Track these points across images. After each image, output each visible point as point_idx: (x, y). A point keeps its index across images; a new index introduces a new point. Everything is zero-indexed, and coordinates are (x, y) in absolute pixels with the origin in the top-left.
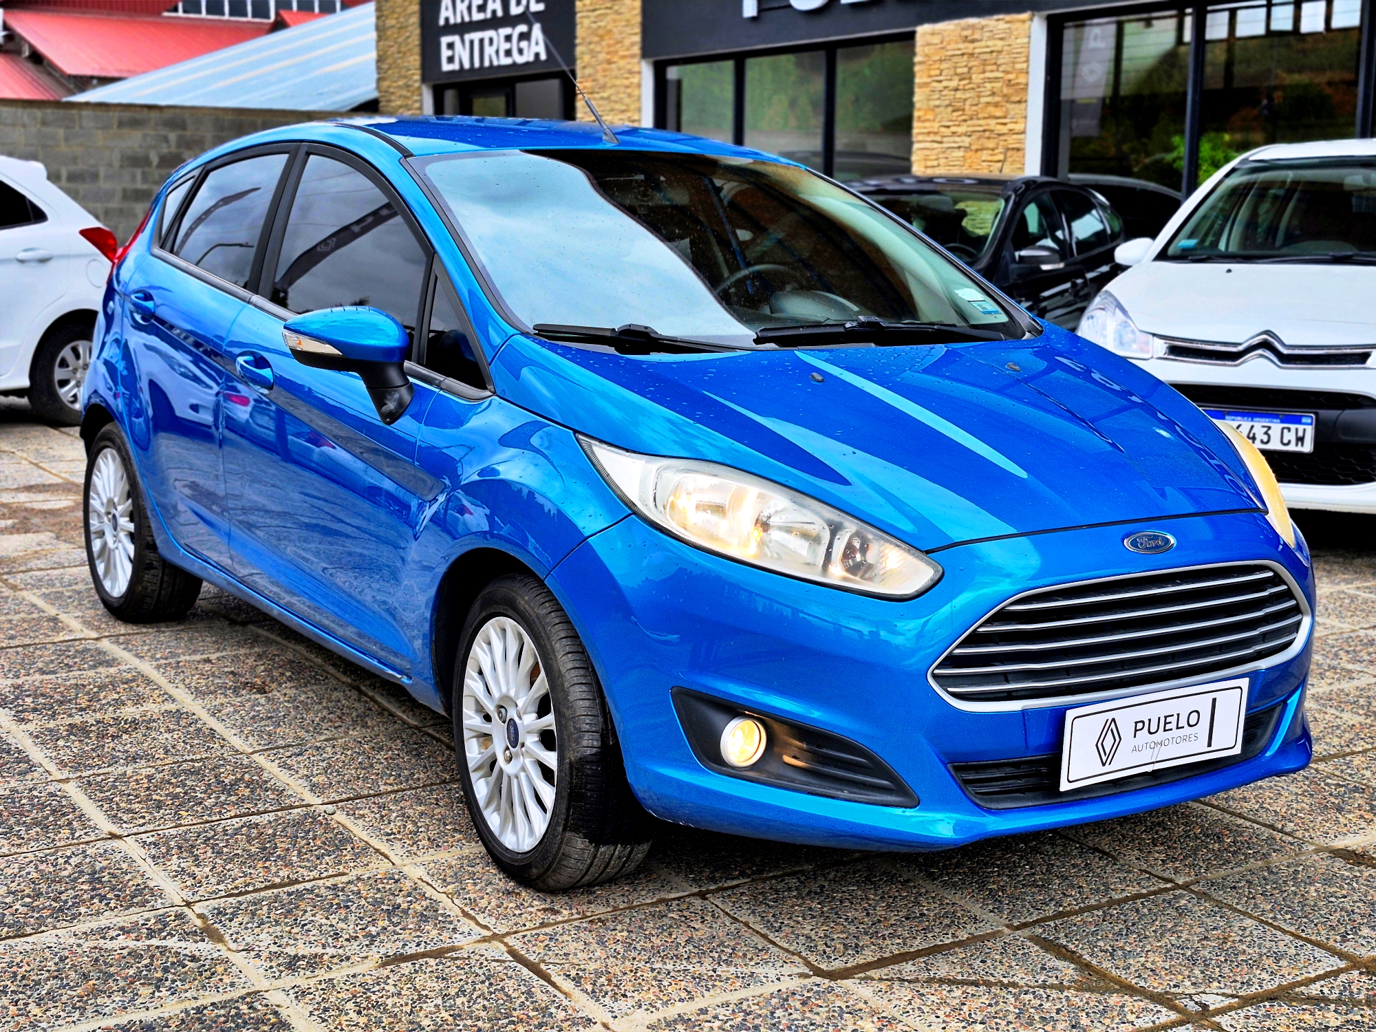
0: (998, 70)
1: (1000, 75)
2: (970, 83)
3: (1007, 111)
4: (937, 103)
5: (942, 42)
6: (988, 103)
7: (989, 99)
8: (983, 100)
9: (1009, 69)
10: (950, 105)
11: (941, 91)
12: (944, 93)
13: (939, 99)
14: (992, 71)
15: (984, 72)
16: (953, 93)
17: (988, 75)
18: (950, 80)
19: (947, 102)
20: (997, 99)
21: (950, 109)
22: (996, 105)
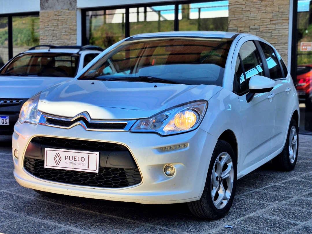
0: (67, 25)
1: (68, 26)
2: (58, 28)
3: (70, 37)
4: (48, 34)
5: (48, 16)
6: (64, 35)
7: (65, 33)
8: (63, 34)
9: (70, 24)
10: (52, 35)
11: (48, 31)
12: (49, 31)
13: (48, 33)
14: (65, 25)
15: (62, 25)
16: (52, 31)
17: (64, 26)
18: (52, 27)
19: (51, 34)
20: (67, 33)
21: (52, 36)
22: (67, 35)
